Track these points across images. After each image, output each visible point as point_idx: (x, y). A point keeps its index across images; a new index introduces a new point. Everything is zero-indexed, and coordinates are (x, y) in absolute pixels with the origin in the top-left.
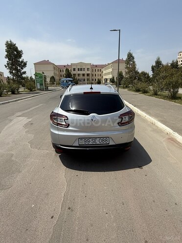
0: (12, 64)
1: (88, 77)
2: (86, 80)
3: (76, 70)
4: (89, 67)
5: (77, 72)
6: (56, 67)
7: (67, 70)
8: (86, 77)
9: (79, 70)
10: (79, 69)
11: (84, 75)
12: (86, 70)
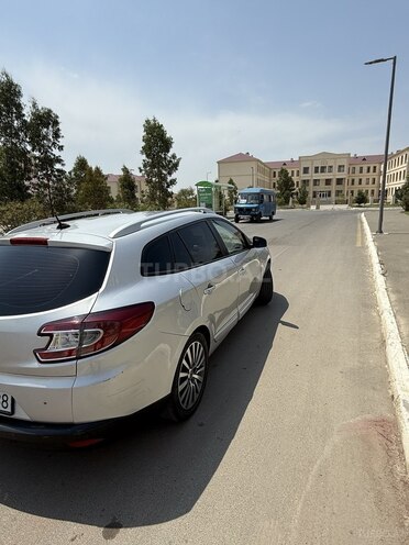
0: (153, 166)
1: (340, 188)
2: (333, 195)
3: (311, 170)
4: (344, 162)
5: (311, 176)
6: (263, 167)
7: (284, 172)
8: (334, 187)
9: (316, 171)
10: (317, 168)
11: (328, 182)
12: (335, 169)
